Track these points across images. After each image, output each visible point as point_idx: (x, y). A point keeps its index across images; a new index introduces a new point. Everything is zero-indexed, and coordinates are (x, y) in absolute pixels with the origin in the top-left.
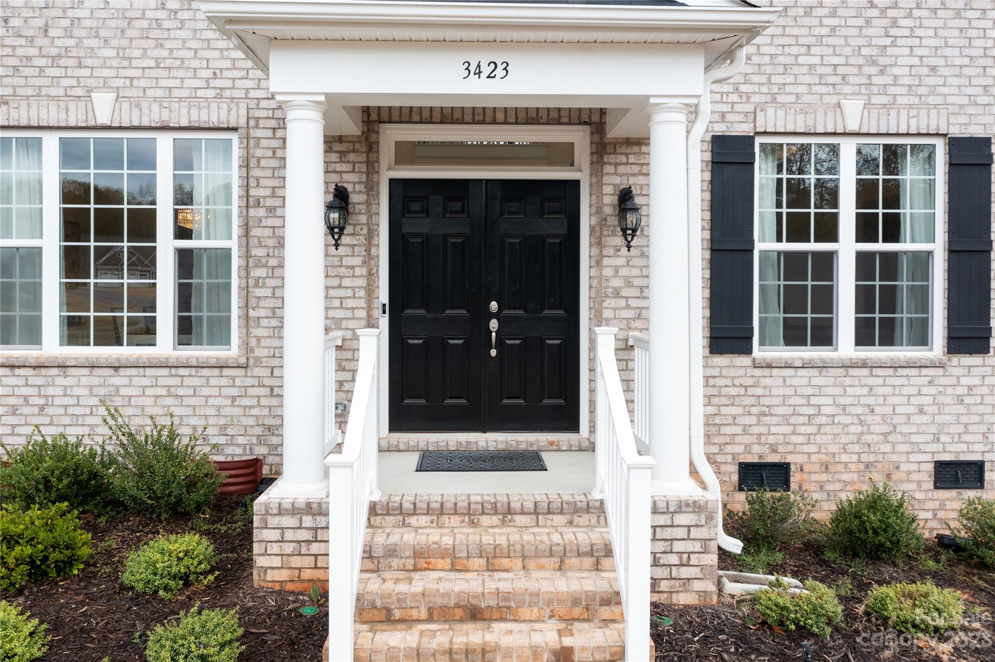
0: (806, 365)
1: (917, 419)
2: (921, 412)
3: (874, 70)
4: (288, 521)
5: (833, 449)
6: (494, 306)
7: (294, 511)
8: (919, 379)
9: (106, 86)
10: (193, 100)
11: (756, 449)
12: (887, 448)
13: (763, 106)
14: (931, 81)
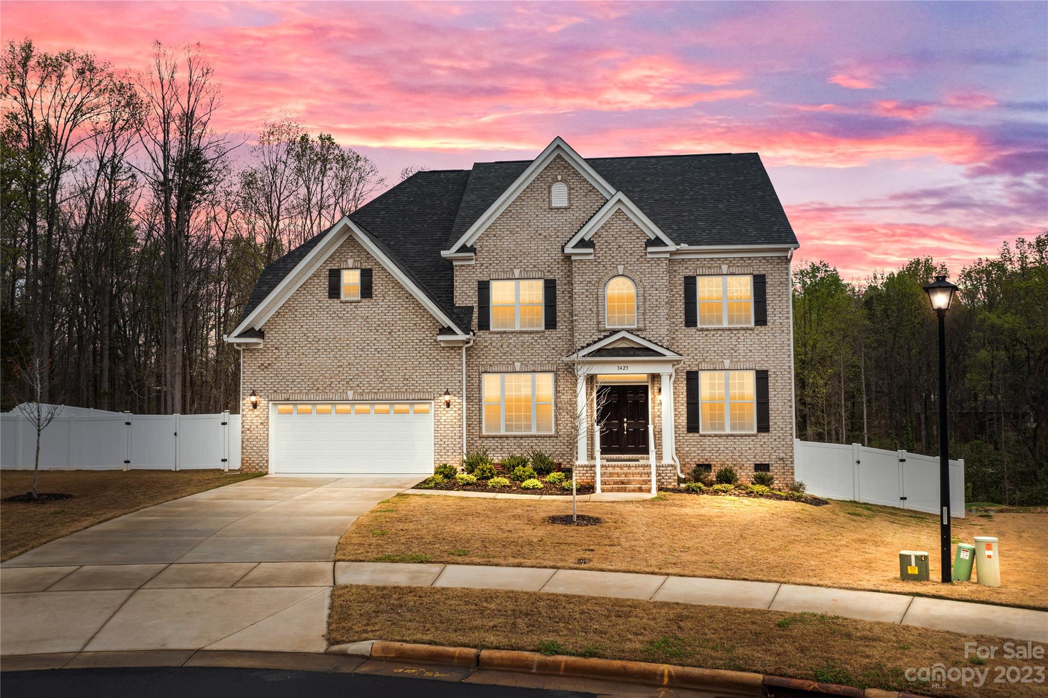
0: (716, 436)
1: (748, 451)
2: (750, 449)
3: (733, 351)
4: (581, 469)
5: (724, 460)
6: (625, 420)
7: (582, 466)
8: (749, 440)
9: (518, 361)
10: (541, 364)
11: (701, 460)
12: (740, 460)
13: (700, 362)
14: (750, 354)
